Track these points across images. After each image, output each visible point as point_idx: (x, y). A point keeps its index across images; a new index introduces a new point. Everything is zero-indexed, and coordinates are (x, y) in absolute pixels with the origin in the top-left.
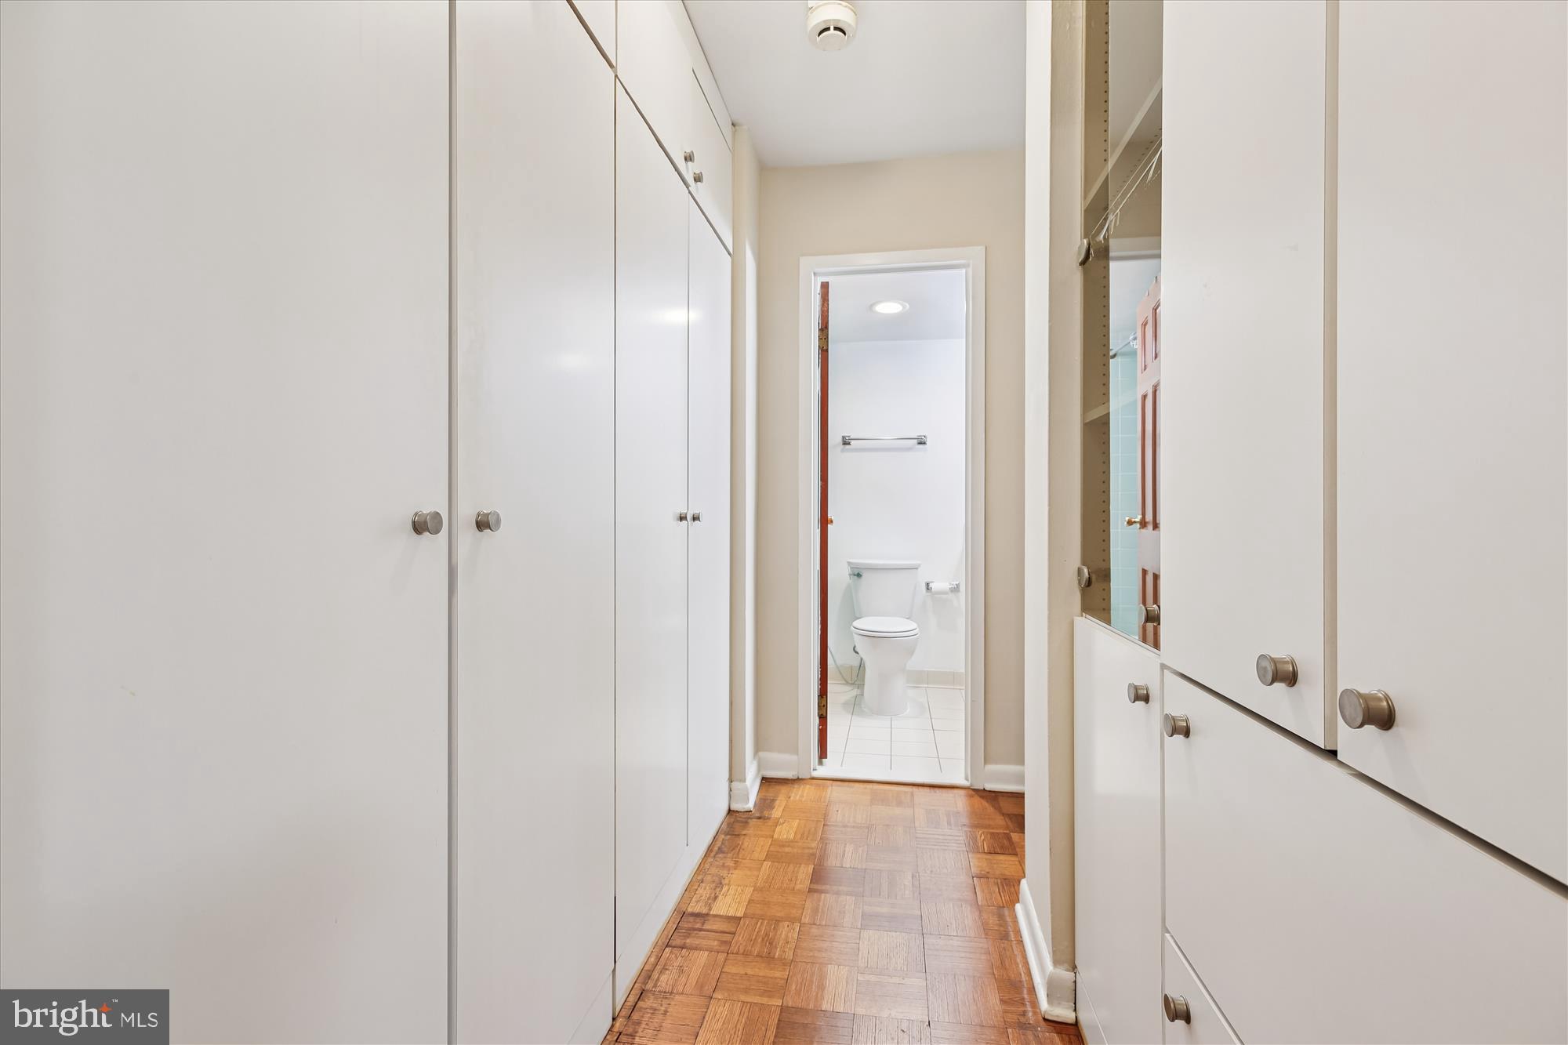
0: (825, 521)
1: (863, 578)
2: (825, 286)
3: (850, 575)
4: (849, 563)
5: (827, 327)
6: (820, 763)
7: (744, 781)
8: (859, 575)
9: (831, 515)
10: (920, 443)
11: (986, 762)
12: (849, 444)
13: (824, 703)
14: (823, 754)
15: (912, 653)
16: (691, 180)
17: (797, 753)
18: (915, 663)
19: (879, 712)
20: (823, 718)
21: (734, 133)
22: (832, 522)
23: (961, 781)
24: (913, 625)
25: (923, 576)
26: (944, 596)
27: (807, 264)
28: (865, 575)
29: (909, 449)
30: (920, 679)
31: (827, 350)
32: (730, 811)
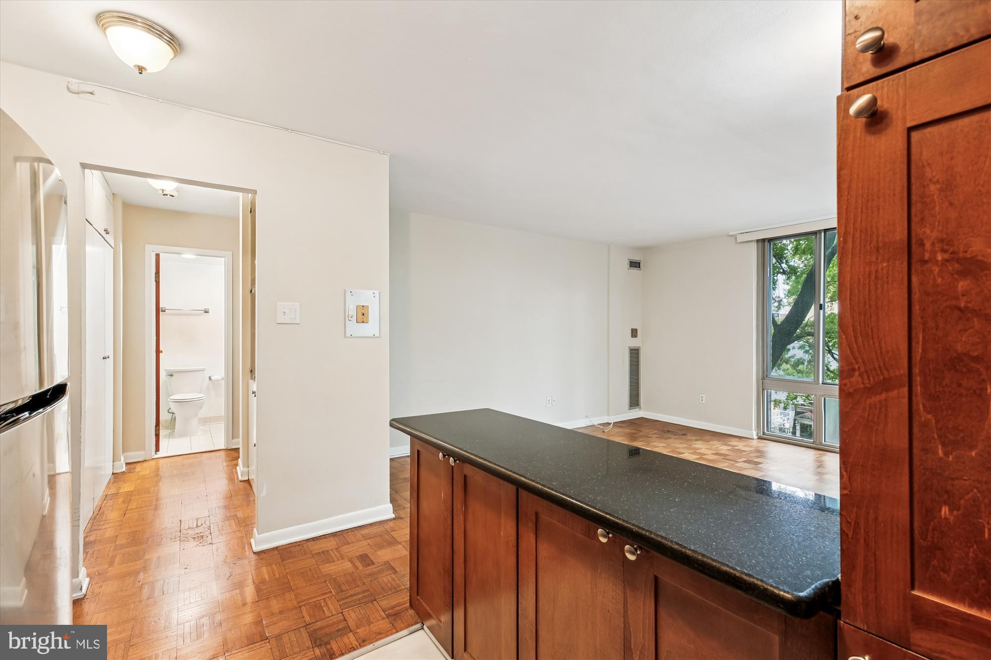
0: (158, 352)
1: (174, 376)
2: (158, 256)
3: (166, 375)
4: (165, 370)
5: (159, 272)
6: (156, 454)
7: (121, 460)
8: (171, 375)
9: (161, 349)
10: (205, 312)
11: (233, 438)
12: (165, 311)
13: (158, 428)
14: (157, 450)
15: (201, 408)
16: (103, 233)
17: (144, 450)
18: (203, 413)
19: (183, 435)
20: (157, 436)
21: (114, 197)
22: (162, 352)
23: (223, 447)
24: (203, 395)
25: (207, 375)
26: (219, 382)
27: (148, 247)
28: (175, 375)
29: (200, 315)
30: (205, 421)
31: (159, 282)
32: (113, 474)
